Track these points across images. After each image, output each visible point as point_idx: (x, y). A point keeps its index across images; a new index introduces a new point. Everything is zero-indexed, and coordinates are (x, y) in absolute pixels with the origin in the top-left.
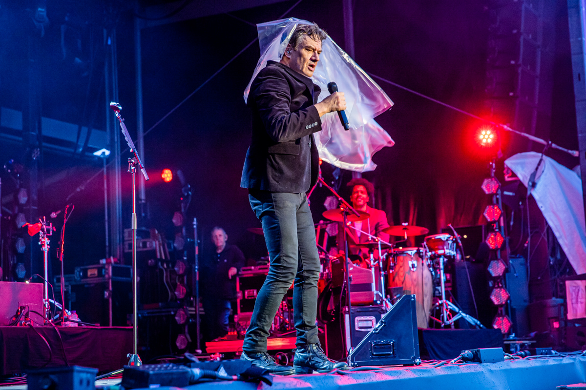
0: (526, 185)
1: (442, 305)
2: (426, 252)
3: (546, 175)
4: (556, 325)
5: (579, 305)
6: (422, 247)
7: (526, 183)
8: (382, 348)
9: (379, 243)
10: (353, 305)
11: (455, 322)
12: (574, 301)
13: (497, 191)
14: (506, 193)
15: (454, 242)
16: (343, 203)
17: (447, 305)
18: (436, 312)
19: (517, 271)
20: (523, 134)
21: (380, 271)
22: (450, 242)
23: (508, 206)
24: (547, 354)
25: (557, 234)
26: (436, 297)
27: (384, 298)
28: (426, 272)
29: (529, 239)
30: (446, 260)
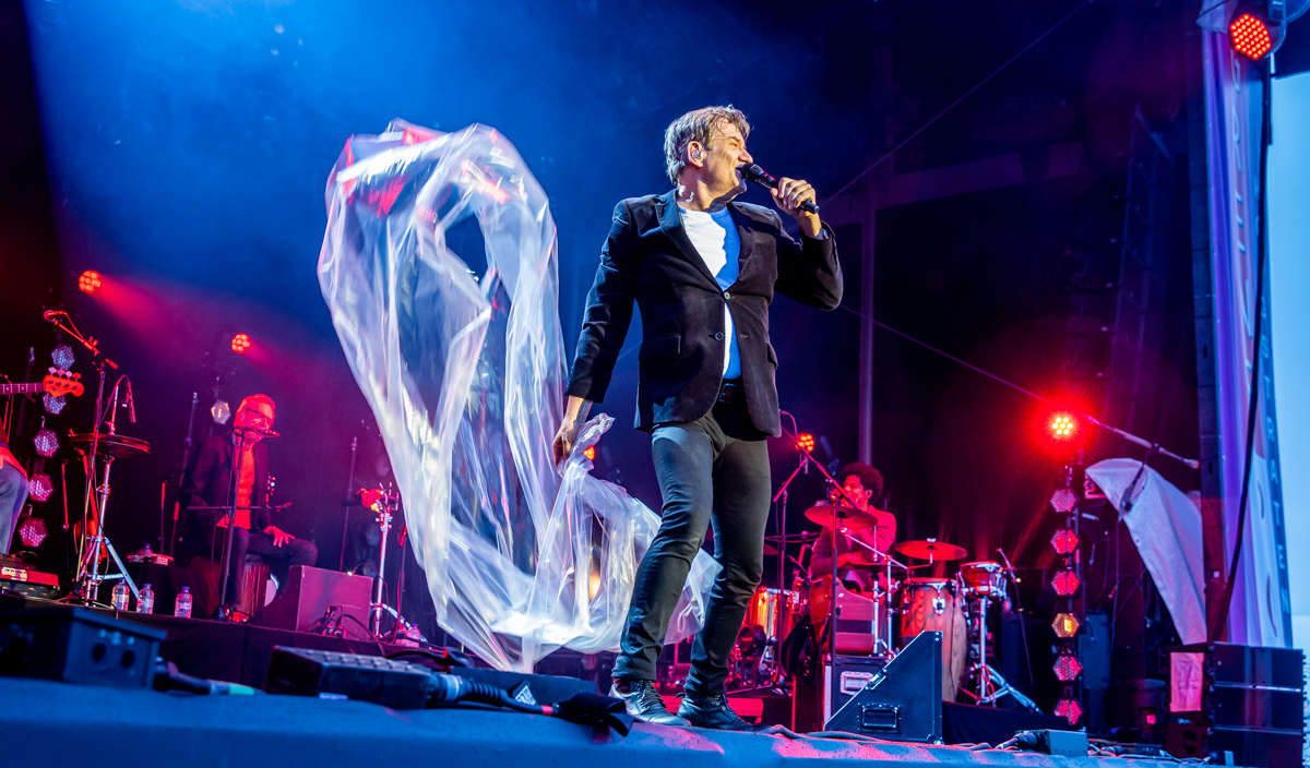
0: (1117, 507)
1: (978, 671)
2: (961, 587)
3: (1147, 494)
4: (1151, 720)
5: (1191, 690)
6: (955, 579)
7: (1117, 503)
8: (880, 717)
9: (889, 563)
10: (840, 652)
11: (999, 700)
12: (1183, 684)
13: (1073, 509)
14: (1085, 515)
15: (1004, 576)
16: (835, 487)
17: (988, 673)
18: (969, 683)
19: (1095, 633)
20: (1116, 430)
21: (887, 608)
22: (998, 576)
23: (1087, 533)
24: (1152, 754)
25: (1159, 584)
26: (970, 659)
27: (890, 650)
28: (959, 618)
29: (1116, 588)
30: (990, 602)
